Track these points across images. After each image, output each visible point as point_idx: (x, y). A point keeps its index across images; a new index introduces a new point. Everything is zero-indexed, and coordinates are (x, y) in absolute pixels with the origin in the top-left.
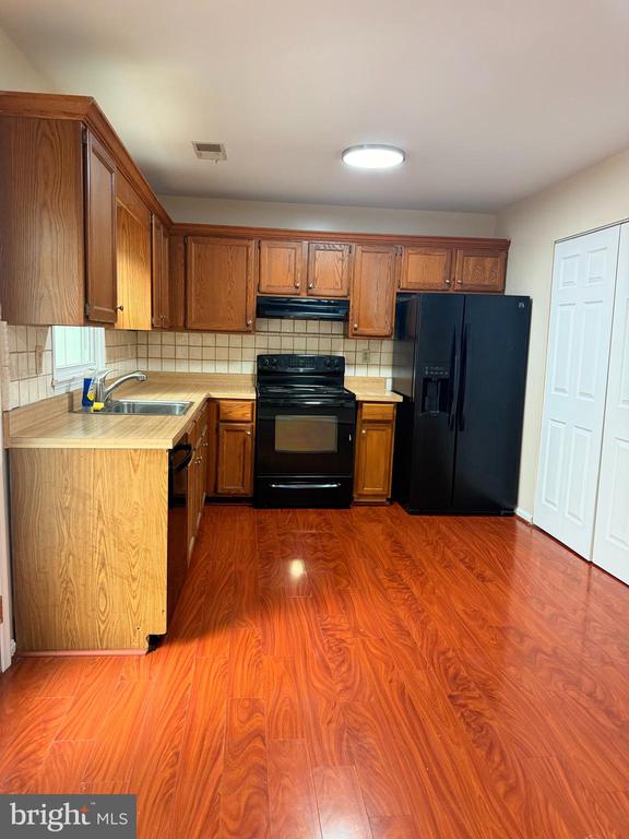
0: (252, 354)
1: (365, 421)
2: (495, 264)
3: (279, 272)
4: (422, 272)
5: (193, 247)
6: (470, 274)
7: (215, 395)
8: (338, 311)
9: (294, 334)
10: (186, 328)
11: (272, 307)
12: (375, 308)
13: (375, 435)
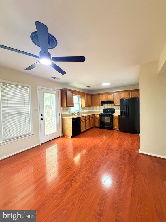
0: (102, 109)
1: (114, 118)
2: (137, 93)
3: (104, 98)
4: (124, 96)
5: (94, 97)
6: (133, 95)
7: (95, 114)
8: (112, 102)
9: (108, 106)
10: (93, 106)
11: (103, 103)
12: (117, 101)
13: (116, 120)
